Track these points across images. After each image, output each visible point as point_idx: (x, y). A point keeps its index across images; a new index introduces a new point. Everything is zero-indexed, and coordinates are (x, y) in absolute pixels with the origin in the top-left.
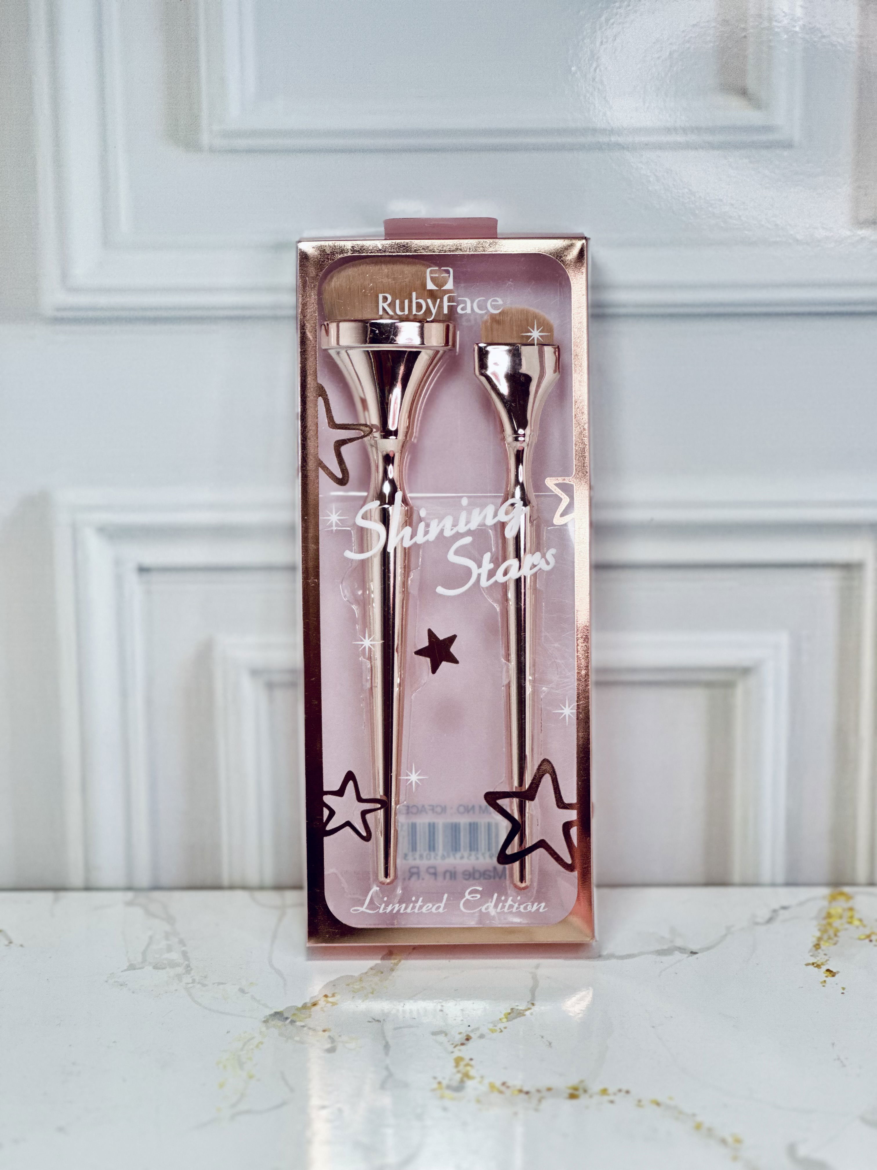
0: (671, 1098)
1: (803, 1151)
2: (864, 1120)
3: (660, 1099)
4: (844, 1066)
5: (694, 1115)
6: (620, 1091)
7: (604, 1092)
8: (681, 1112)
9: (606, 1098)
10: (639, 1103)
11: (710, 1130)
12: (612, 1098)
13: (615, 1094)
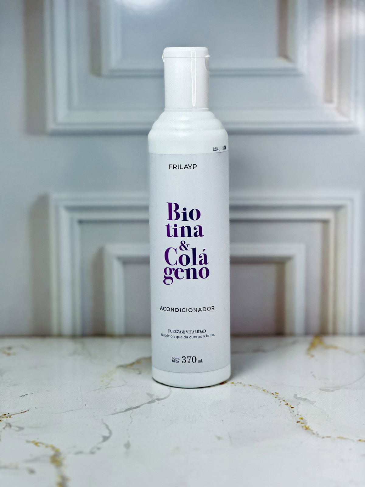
0: (255, 384)
1: (298, 396)
2: (321, 389)
3: (251, 384)
4: (315, 377)
5: (263, 388)
6: (238, 383)
7: (233, 383)
8: (258, 387)
9: (233, 384)
10: (244, 385)
11: (268, 391)
12: (235, 384)
13: (236, 383)
